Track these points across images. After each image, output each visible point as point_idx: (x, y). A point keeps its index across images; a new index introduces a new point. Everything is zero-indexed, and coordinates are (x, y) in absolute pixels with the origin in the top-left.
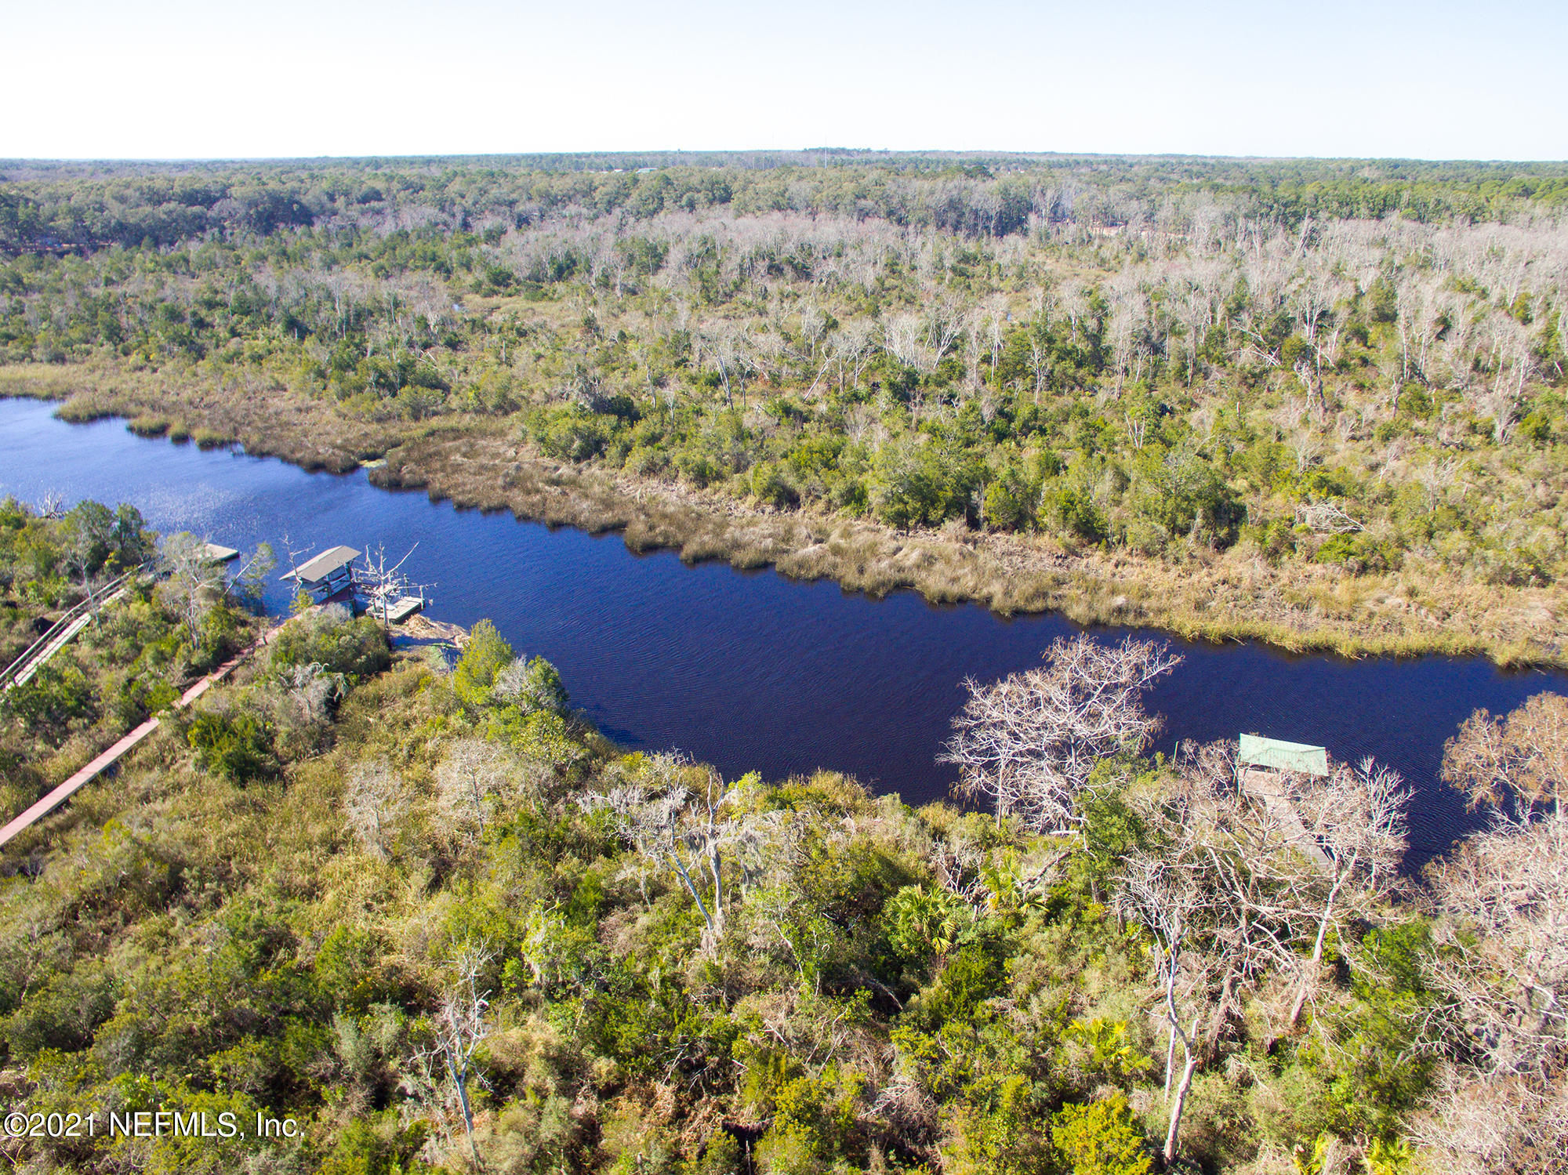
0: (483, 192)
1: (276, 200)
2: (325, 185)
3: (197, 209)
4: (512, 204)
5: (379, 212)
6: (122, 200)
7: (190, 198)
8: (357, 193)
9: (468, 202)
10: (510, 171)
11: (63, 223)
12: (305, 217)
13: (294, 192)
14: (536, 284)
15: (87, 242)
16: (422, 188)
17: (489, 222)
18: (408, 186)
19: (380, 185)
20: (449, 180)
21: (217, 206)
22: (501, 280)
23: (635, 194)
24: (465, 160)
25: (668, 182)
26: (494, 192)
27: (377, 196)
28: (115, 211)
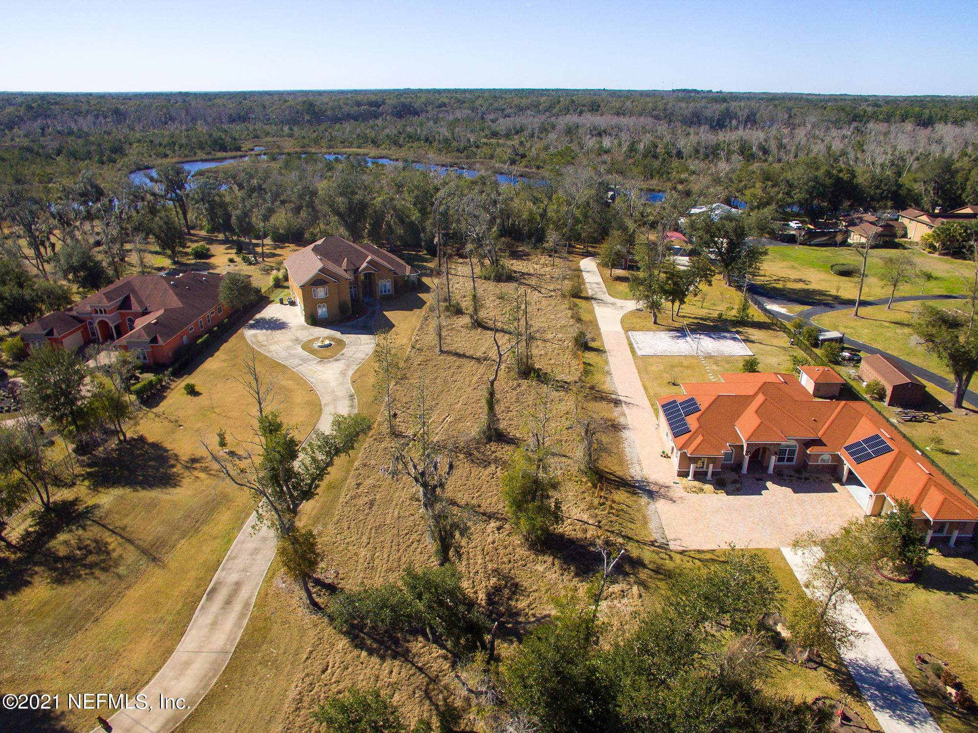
0: (491, 104)
1: (404, 105)
2: (423, 100)
3: (374, 108)
4: (503, 110)
5: (446, 111)
6: (346, 104)
7: (371, 104)
8: (436, 104)
9: (484, 109)
10: (505, 96)
11: (329, 113)
12: (416, 113)
13: (411, 103)
14: (508, 136)
15: (337, 120)
16: (464, 102)
17: (492, 116)
18: (458, 101)
19: (446, 101)
20: (477, 99)
21: (381, 108)
22: (495, 134)
23: (557, 107)
24: (482, 91)
25: (573, 102)
26: (496, 105)
27: (445, 105)
28: (346, 109)
